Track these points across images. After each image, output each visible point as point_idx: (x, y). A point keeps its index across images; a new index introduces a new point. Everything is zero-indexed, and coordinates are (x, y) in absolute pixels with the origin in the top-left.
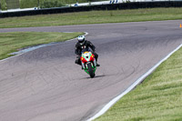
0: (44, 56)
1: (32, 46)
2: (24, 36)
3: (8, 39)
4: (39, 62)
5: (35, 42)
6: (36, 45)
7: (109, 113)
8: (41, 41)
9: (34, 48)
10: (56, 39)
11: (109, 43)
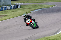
1: (38, 9)
2: (35, 6)
3: (30, 7)
5: (39, 8)
6: (39, 9)
8: (41, 7)
10: (46, 7)
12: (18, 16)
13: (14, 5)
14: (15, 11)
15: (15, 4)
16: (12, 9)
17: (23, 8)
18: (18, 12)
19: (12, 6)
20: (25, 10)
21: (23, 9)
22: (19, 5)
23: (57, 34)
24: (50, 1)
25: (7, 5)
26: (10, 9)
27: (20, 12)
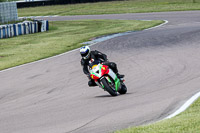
0: (120, 46)
1: (106, 35)
2: (98, 24)
3: (80, 27)
4: (114, 53)
5: (110, 31)
6: (110, 34)
7: (191, 110)
8: (116, 30)
9: (108, 37)
10: (132, 28)
11: (191, 33)
12: (39, 57)
13: (26, 22)
14: (30, 42)
15: (30, 19)
16: (20, 34)
17: (55, 32)
18: (41, 44)
19: (19, 26)
20: (63, 37)
21: (57, 34)
22: (45, 22)
23: (170, 117)
24: (144, 10)
25: (5, 23)
26: (15, 35)
27: (48, 43)
